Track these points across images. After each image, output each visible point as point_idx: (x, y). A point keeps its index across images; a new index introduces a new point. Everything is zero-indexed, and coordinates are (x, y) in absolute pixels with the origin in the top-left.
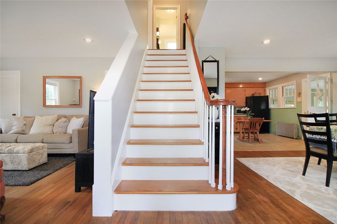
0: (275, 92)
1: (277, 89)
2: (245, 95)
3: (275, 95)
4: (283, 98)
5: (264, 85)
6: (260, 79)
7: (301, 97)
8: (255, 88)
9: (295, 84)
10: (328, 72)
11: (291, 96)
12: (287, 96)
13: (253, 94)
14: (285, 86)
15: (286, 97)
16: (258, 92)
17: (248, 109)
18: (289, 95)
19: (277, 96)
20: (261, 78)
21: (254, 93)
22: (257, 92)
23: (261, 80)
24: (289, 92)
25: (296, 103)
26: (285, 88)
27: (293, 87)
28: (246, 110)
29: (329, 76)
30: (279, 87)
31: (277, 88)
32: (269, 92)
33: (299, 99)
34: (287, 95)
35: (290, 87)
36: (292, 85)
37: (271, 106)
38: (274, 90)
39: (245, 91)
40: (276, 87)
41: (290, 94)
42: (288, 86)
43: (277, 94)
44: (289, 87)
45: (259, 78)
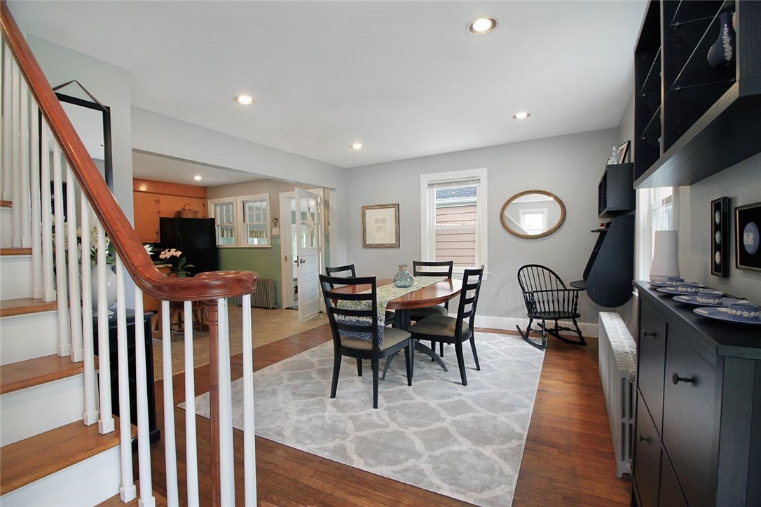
0: (228, 211)
1: (231, 206)
2: (159, 212)
3: (228, 218)
4: (245, 226)
5: (204, 192)
6: (198, 178)
7: (279, 227)
8: (182, 196)
9: (268, 200)
10: (321, 187)
11: (259, 223)
12: (252, 224)
13: (179, 213)
14: (247, 202)
15: (250, 226)
16: (191, 209)
17: (179, 253)
18: (256, 221)
19: (231, 221)
20: (201, 176)
21: (180, 209)
22: (187, 207)
23: (200, 181)
24: (256, 214)
25: (271, 238)
26: (247, 205)
27: (264, 204)
28: (174, 255)
29: (321, 193)
30: (237, 200)
31: (232, 203)
32: (214, 210)
33: (275, 232)
34: (253, 221)
35: (258, 204)
36: (262, 201)
37: (221, 242)
38: (224, 207)
39: (158, 201)
40: (231, 201)
41: (258, 219)
42: (254, 201)
43: (231, 217)
44: (256, 203)
45: (195, 175)
